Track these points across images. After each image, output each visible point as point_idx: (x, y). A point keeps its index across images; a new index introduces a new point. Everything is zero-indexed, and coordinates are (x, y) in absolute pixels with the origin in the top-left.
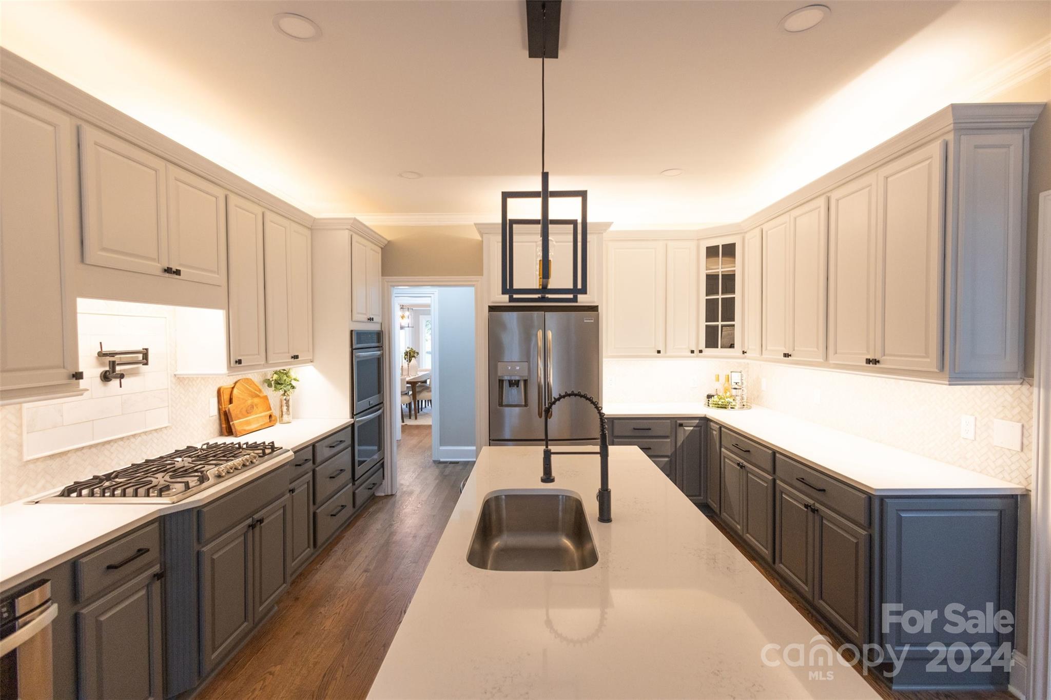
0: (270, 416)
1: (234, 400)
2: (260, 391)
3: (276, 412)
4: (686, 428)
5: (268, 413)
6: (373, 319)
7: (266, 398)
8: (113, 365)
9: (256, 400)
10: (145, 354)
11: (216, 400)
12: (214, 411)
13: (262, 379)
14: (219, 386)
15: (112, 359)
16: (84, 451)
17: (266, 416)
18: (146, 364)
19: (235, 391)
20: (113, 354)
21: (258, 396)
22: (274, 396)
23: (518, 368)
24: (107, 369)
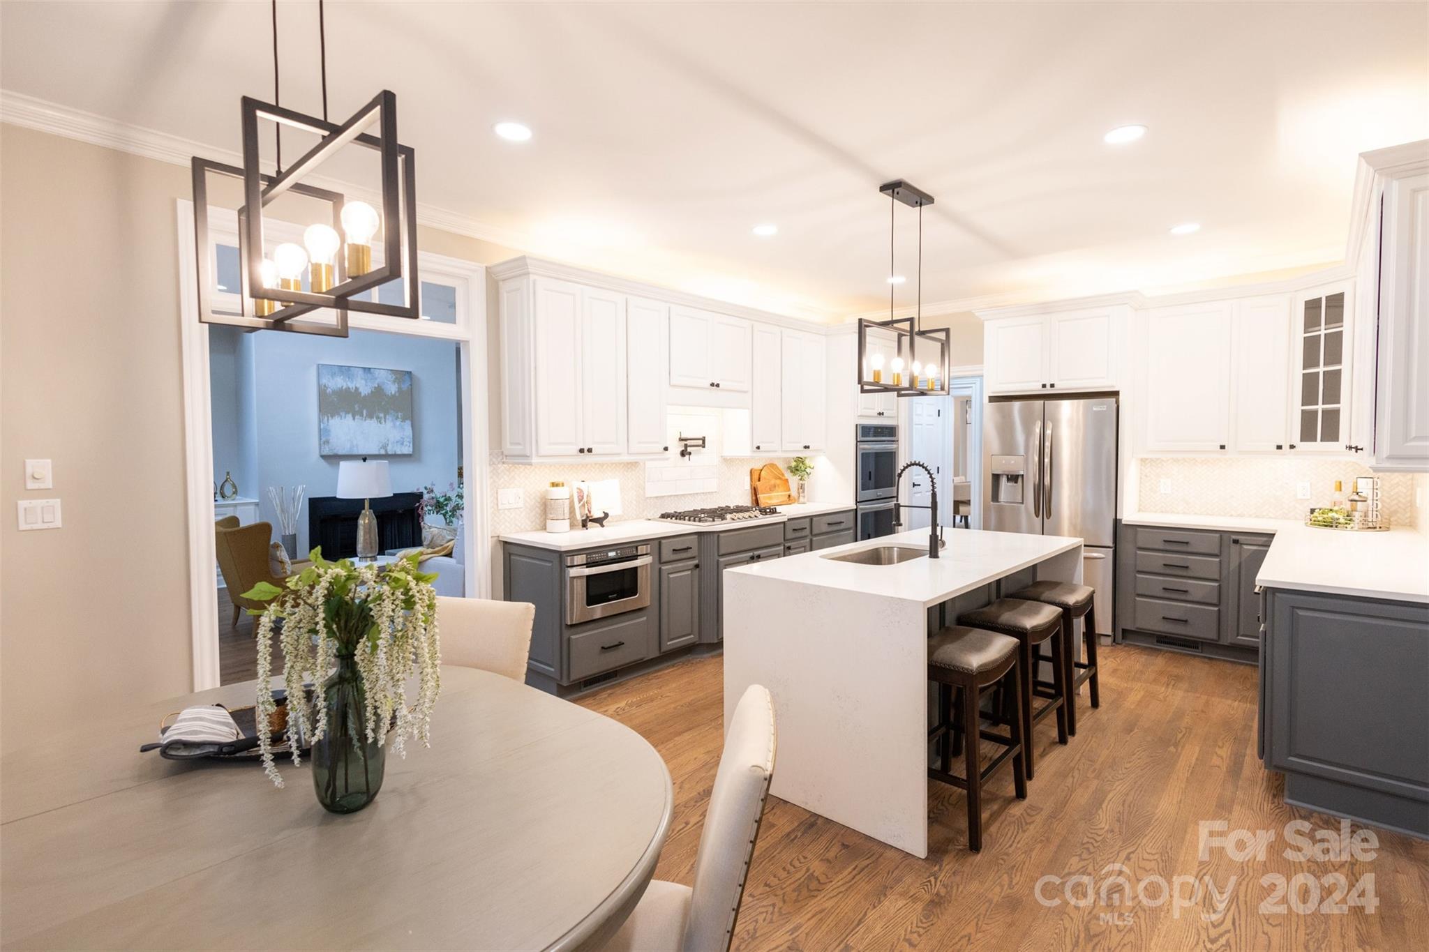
0: (789, 496)
1: (761, 479)
2: (783, 475)
3: (794, 493)
4: (1245, 547)
5: (788, 493)
6: (883, 414)
7: (787, 480)
8: (686, 446)
9: (778, 482)
10: (703, 440)
11: (749, 478)
12: (748, 487)
13: (786, 466)
14: (751, 467)
15: (686, 442)
16: (672, 498)
17: (785, 495)
18: (704, 447)
19: (763, 473)
20: (686, 440)
21: (780, 478)
22: (794, 480)
23: (1013, 462)
24: (683, 449)
